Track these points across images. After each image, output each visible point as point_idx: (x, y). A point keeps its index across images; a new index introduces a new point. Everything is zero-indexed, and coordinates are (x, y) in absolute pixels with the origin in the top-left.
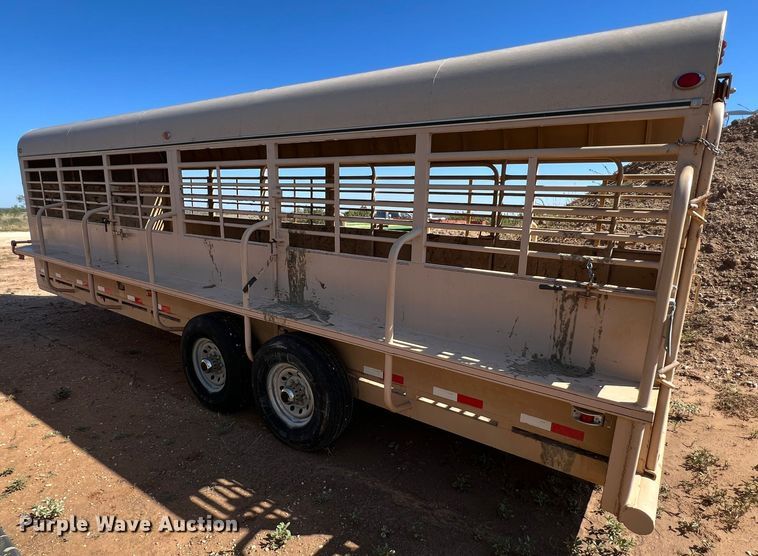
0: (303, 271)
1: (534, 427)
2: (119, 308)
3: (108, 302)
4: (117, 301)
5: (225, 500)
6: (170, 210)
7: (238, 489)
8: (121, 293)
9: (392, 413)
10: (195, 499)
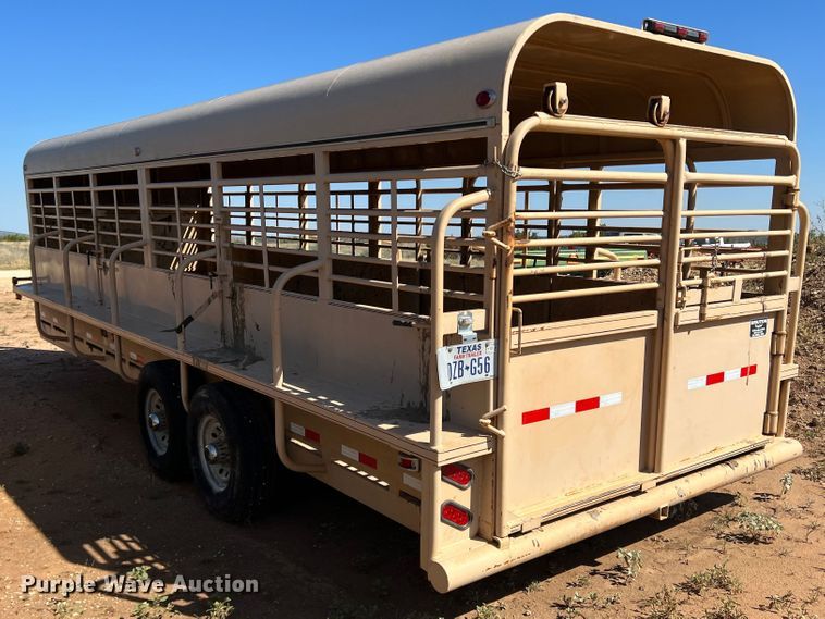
0: (242, 310)
1: (415, 490)
2: (103, 359)
3: (96, 352)
4: (101, 350)
5: (114, 550)
6: (141, 239)
7: (133, 545)
8: (105, 340)
9: (289, 470)
10: (87, 547)
